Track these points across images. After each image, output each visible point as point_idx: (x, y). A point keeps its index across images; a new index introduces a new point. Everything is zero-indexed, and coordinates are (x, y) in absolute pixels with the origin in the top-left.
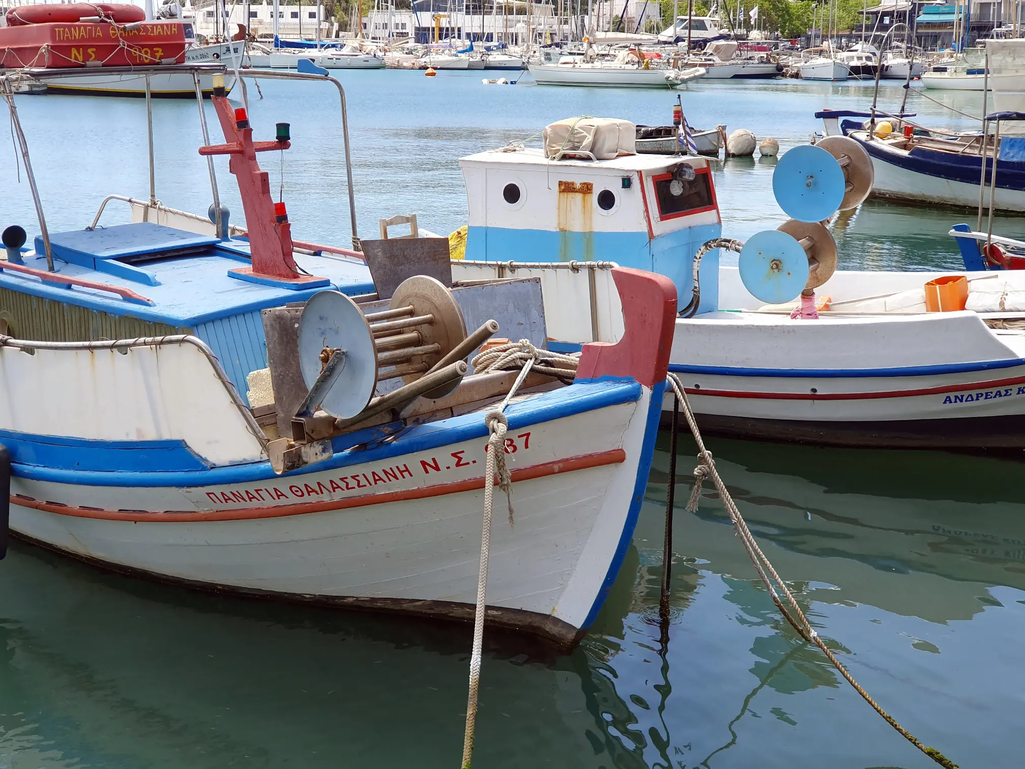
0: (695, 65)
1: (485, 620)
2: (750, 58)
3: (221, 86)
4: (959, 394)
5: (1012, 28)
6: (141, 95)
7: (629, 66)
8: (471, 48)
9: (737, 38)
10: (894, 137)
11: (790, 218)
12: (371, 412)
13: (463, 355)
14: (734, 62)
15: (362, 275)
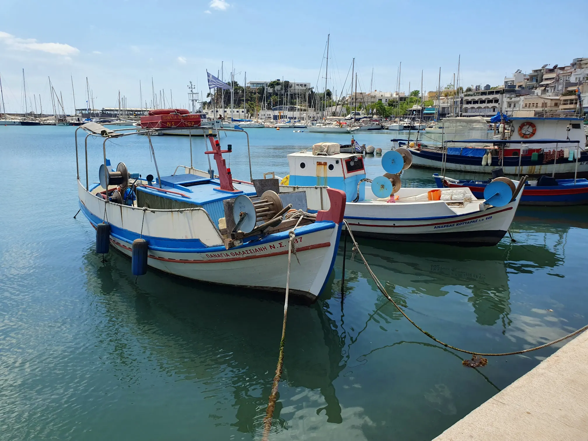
0: (356, 126)
1: (289, 293)
2: (373, 124)
3: (211, 133)
4: (439, 226)
5: (452, 115)
6: (188, 136)
7: (336, 127)
8: (290, 121)
9: (369, 118)
10: (415, 147)
11: (386, 172)
12: (254, 231)
13: (282, 214)
14: (368, 125)
15: (253, 190)
